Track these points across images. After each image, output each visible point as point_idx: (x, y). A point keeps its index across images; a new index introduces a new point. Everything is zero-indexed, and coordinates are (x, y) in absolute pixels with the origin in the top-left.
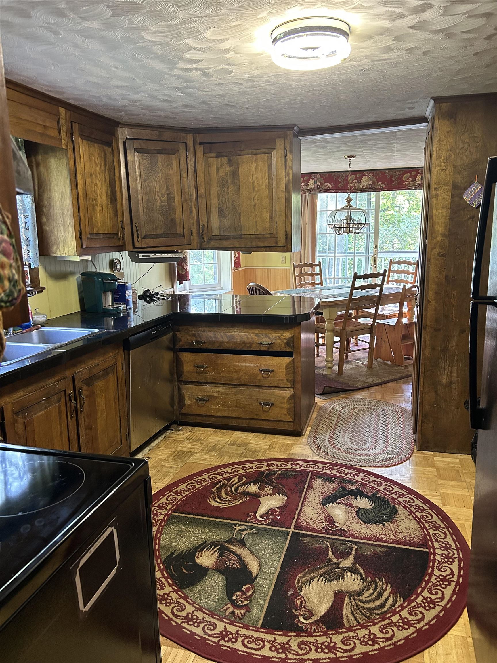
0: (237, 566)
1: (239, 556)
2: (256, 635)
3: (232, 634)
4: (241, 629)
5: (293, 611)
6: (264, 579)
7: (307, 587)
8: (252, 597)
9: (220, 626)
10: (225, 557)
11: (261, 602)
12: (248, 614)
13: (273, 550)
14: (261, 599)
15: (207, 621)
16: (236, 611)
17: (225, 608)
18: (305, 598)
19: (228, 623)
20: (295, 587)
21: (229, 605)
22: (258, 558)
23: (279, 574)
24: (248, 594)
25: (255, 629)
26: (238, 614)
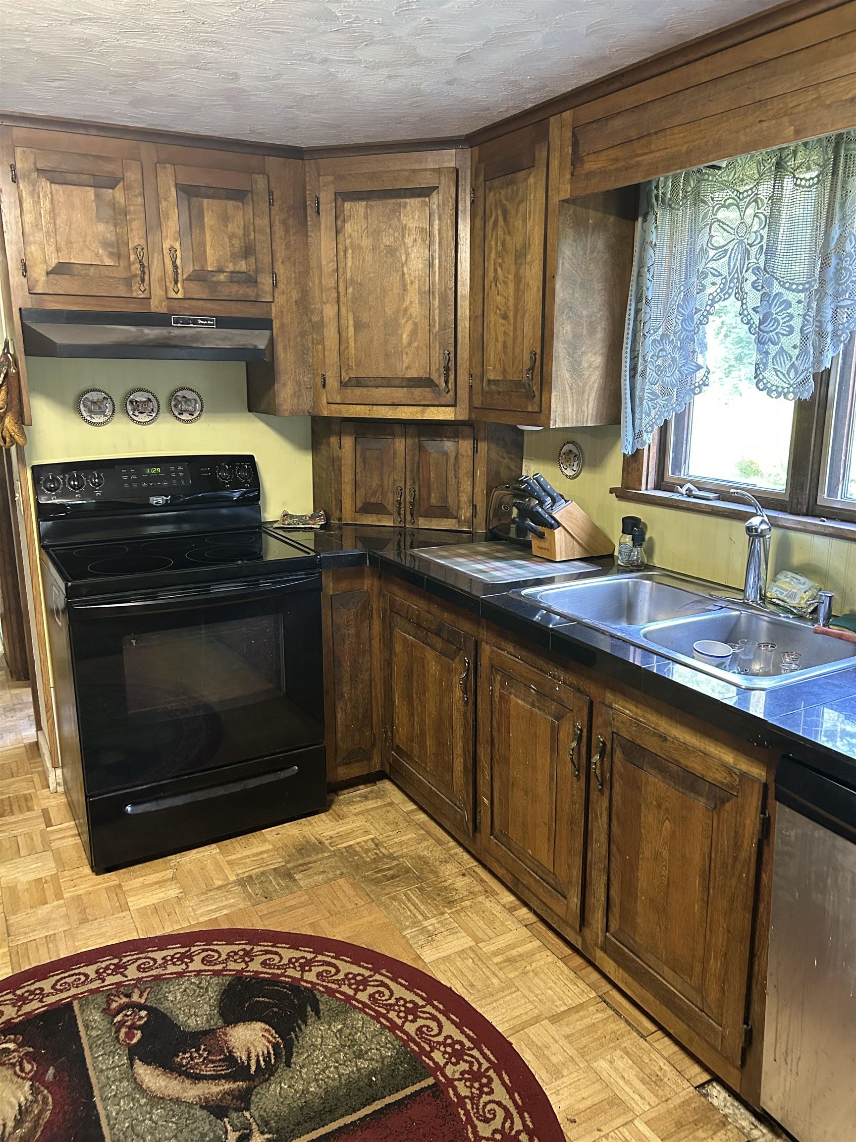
0: (183, 1058)
1: (197, 1078)
2: (73, 991)
3: (108, 975)
4: (100, 986)
5: (31, 1050)
6: (114, 1068)
7: (22, 1099)
8: (114, 1030)
9: (132, 973)
10: (220, 1060)
11: (94, 1033)
12: (105, 1006)
13: (138, 1136)
14: (97, 1036)
15: (157, 968)
16: (124, 1000)
17: (145, 994)
18: (19, 1080)
19: (125, 982)
20: (47, 1088)
21: (142, 1001)
22: (156, 1100)
23: (92, 1092)
24: (124, 1030)
25: (80, 996)
26: (119, 997)
